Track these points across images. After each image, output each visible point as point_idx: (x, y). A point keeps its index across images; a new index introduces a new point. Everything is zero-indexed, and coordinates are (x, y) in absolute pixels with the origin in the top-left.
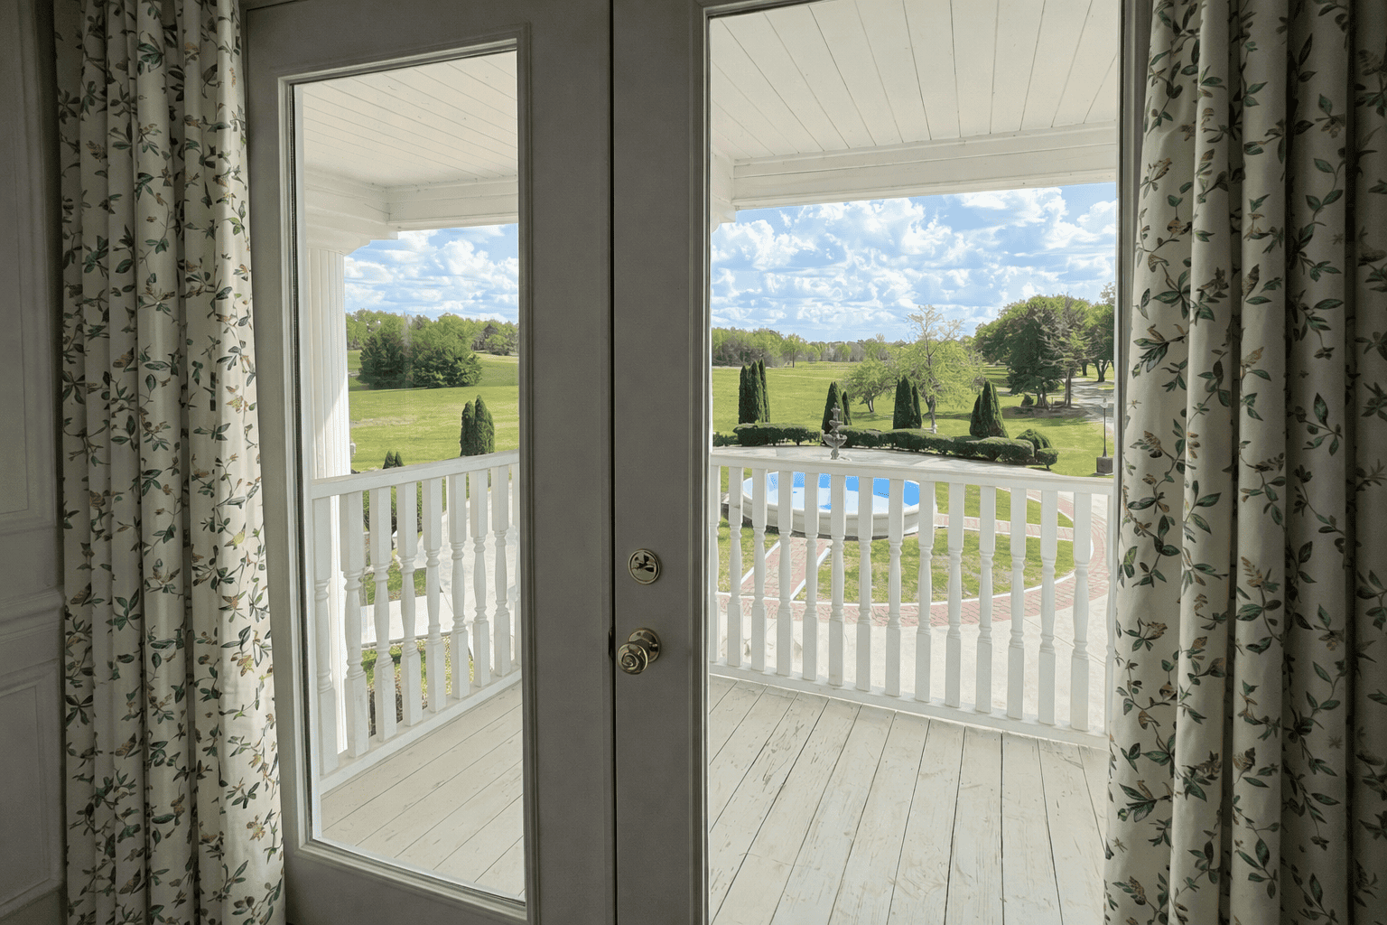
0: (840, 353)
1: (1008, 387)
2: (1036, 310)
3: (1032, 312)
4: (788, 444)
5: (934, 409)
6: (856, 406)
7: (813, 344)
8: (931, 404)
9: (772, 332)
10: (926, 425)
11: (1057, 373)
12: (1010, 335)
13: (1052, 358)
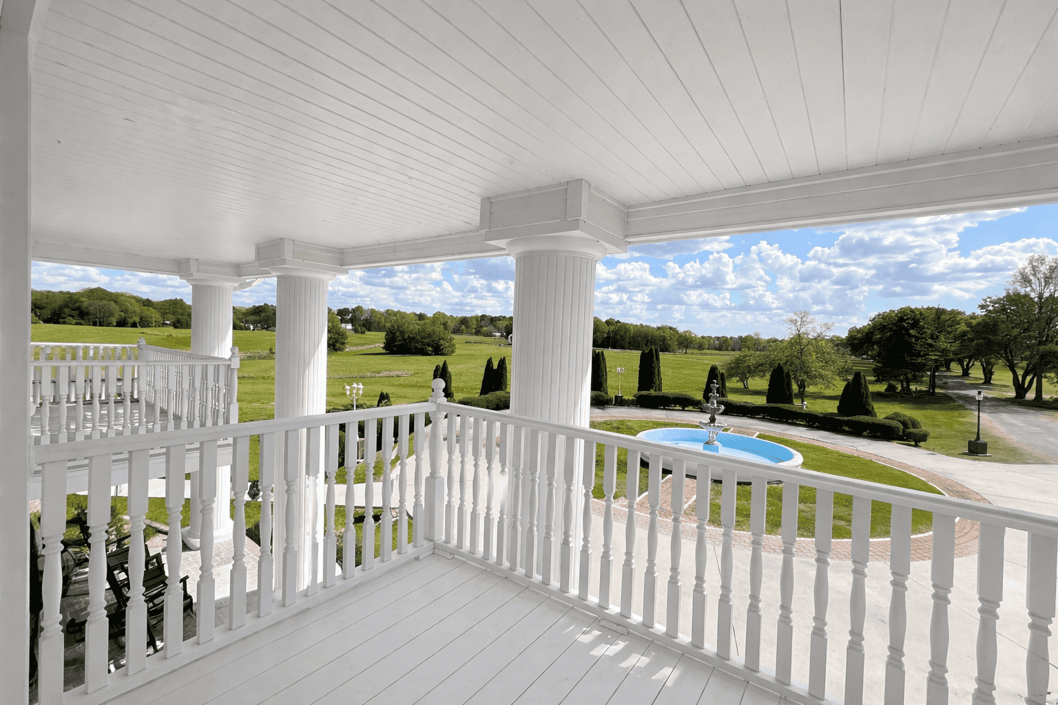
0: (722, 344)
1: (875, 376)
2: (905, 318)
3: (901, 319)
4: (675, 408)
5: (804, 389)
6: (733, 383)
7: (703, 337)
8: (802, 386)
9: (671, 328)
10: (797, 402)
11: (921, 368)
12: (878, 336)
13: (919, 355)
